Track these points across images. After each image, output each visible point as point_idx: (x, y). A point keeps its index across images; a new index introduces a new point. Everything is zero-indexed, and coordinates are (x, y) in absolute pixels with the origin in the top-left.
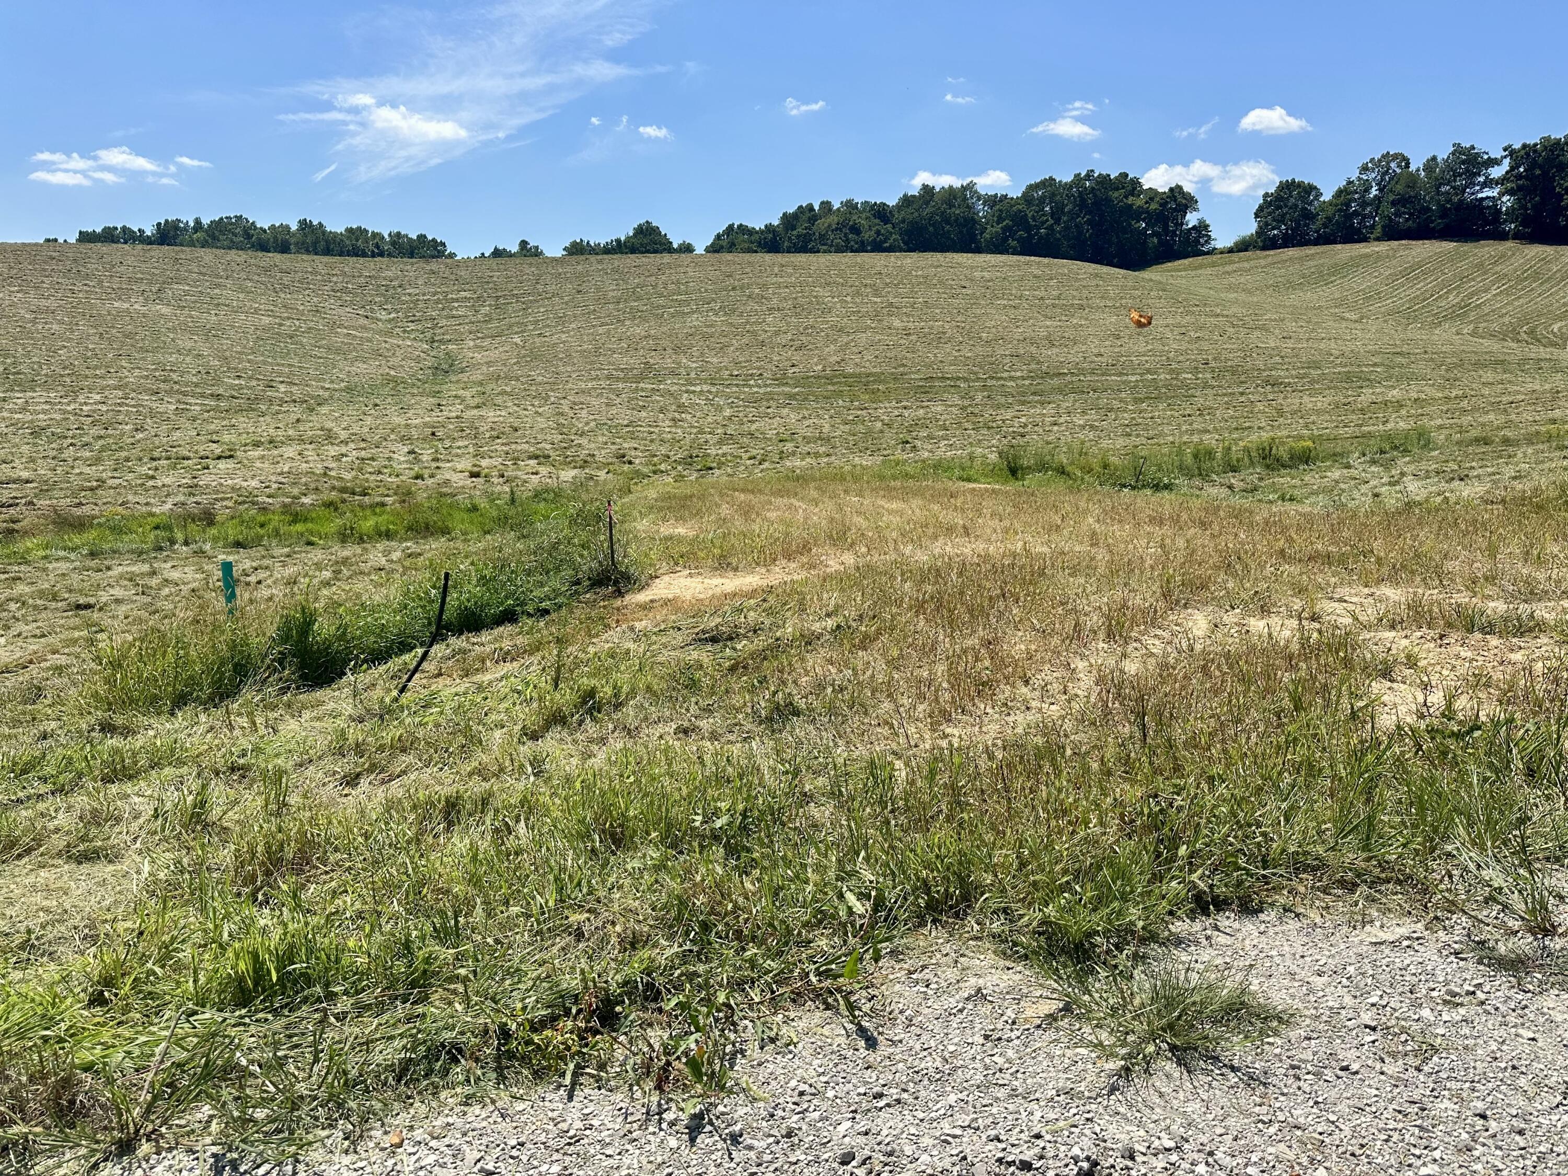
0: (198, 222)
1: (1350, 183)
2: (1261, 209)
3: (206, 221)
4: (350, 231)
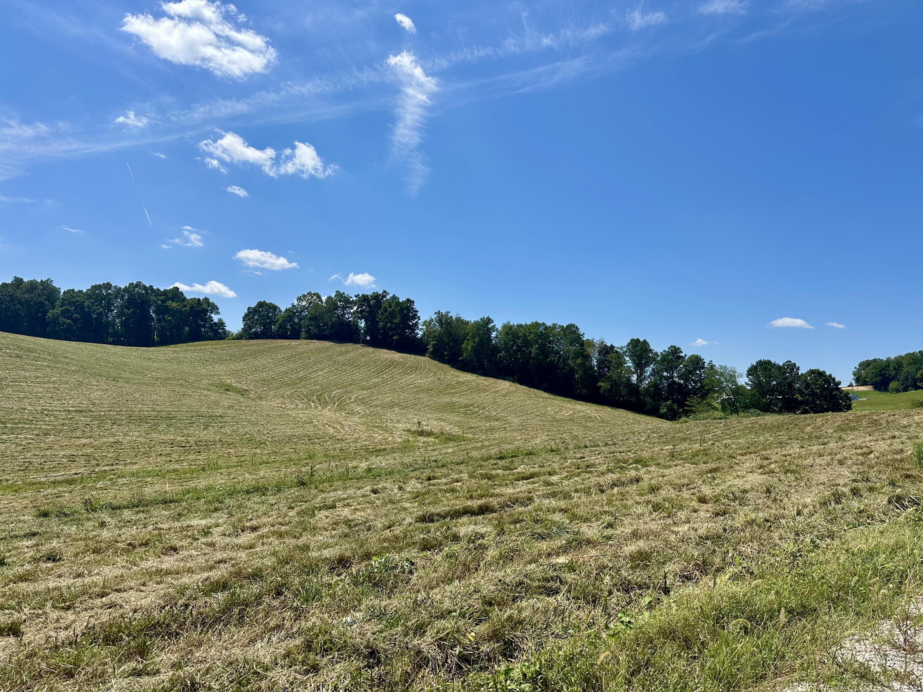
1: (293, 306)
2: (246, 315)
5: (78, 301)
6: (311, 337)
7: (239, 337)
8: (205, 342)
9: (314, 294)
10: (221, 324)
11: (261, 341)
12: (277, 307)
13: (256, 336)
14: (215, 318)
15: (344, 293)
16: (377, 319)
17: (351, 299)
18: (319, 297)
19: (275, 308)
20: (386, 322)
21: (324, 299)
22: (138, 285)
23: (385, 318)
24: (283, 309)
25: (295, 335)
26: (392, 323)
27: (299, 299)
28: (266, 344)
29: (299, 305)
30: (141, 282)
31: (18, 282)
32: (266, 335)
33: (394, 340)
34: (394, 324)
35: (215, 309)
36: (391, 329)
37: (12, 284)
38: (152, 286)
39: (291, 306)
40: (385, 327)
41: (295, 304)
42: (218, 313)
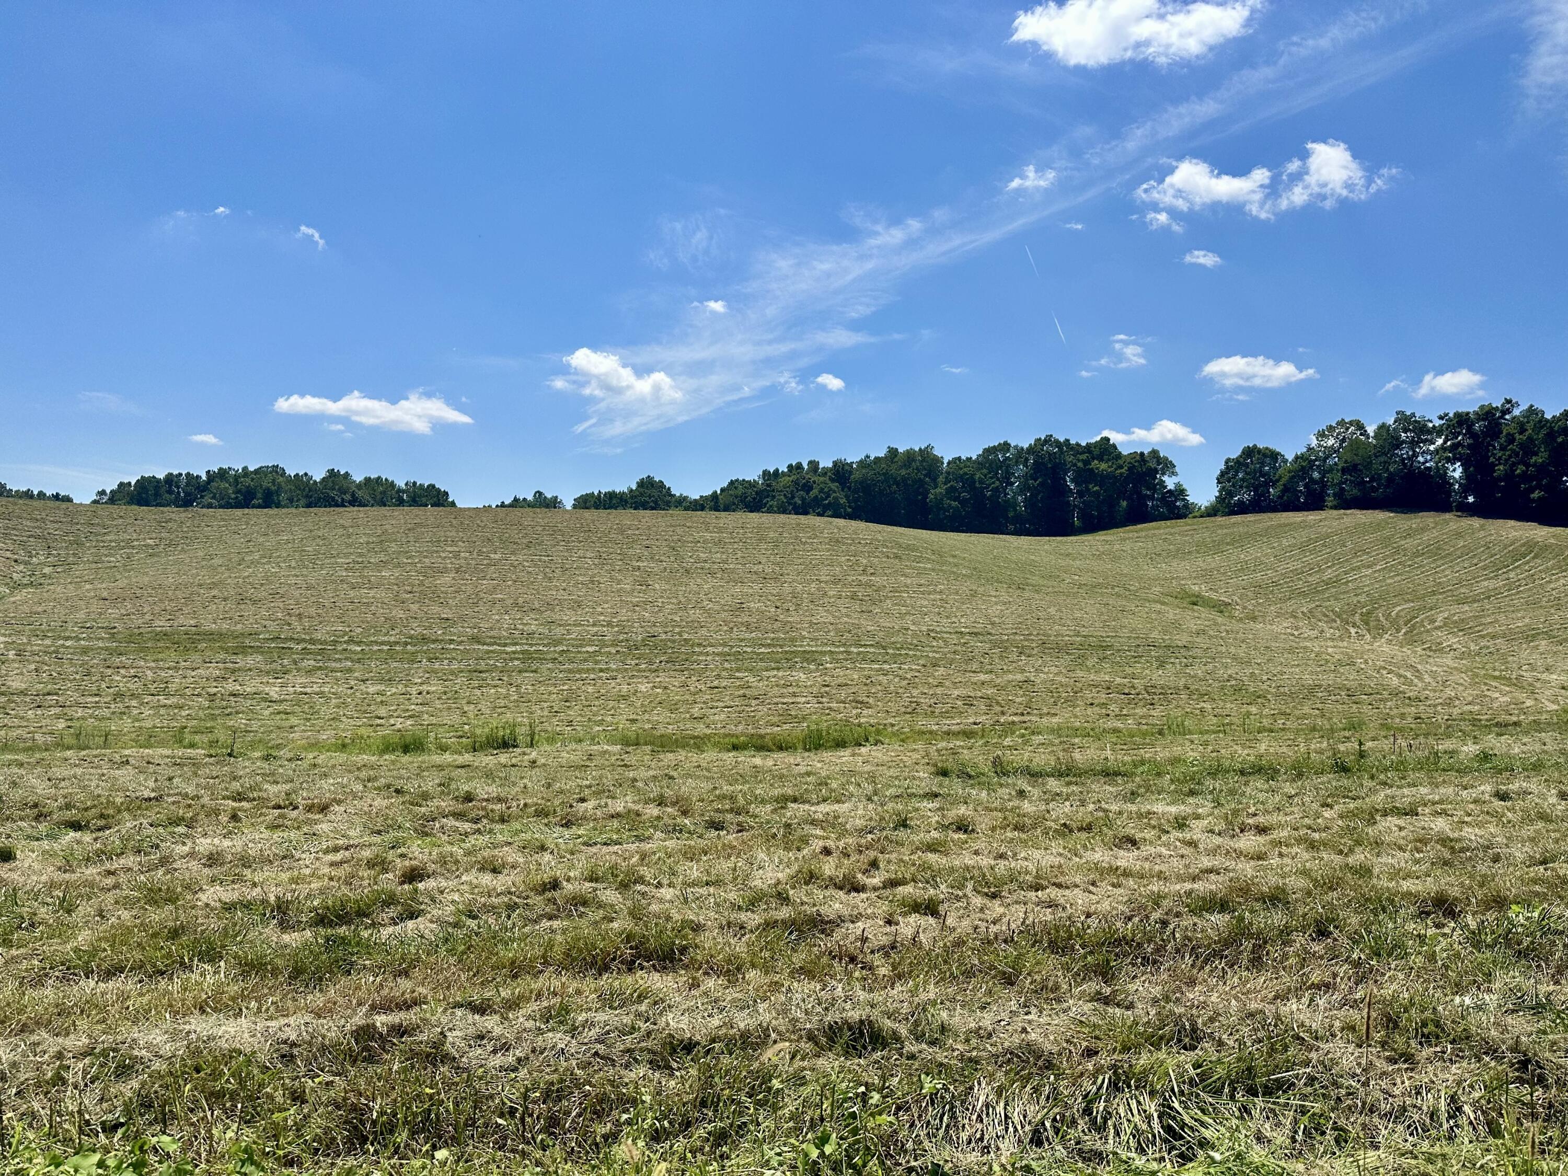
0: (245, 469)
1: (1310, 449)
2: (1223, 474)
3: (251, 469)
4: (368, 480)
5: (966, 474)
6: (1345, 503)
7: (1212, 512)
8: (1154, 524)
9: (1351, 423)
10: (1180, 492)
11: (1250, 517)
12: (1279, 454)
13: (1242, 509)
14: (1170, 483)
15: (1413, 415)
16: (1492, 459)
17: (1431, 425)
18: (1360, 427)
19: (1274, 456)
20: (1514, 464)
21: (1371, 430)
22: (1048, 440)
23: (1510, 456)
24: (1290, 457)
25: (1315, 502)
26: (1527, 465)
27: (1321, 435)
28: (1259, 521)
29: (1320, 446)
30: (1051, 436)
31: (893, 452)
32: (1258, 506)
33: (1533, 500)
34: (1534, 465)
35: (1168, 466)
36: (1525, 477)
37: (886, 457)
38: (1068, 440)
39: (1305, 450)
40: (1509, 476)
41: (1313, 445)
42: (1174, 474)
